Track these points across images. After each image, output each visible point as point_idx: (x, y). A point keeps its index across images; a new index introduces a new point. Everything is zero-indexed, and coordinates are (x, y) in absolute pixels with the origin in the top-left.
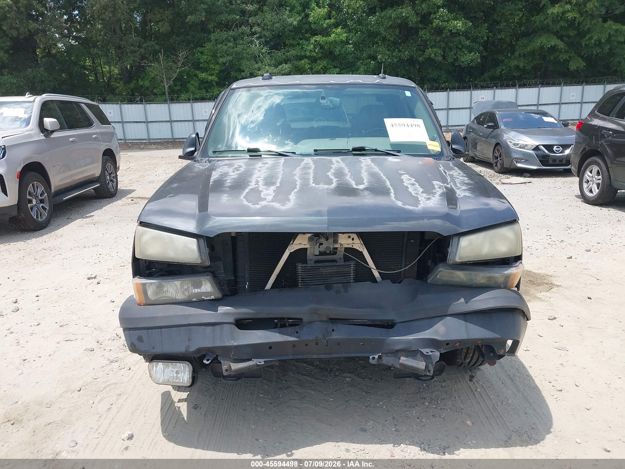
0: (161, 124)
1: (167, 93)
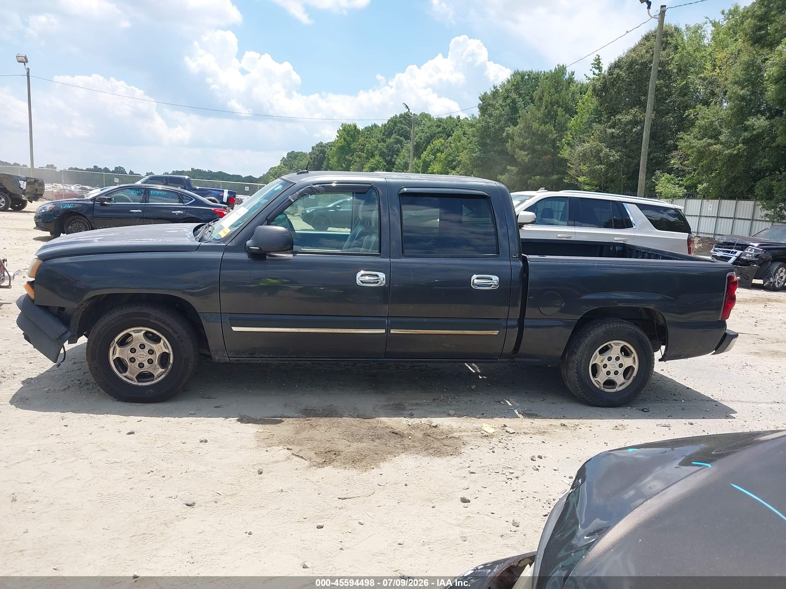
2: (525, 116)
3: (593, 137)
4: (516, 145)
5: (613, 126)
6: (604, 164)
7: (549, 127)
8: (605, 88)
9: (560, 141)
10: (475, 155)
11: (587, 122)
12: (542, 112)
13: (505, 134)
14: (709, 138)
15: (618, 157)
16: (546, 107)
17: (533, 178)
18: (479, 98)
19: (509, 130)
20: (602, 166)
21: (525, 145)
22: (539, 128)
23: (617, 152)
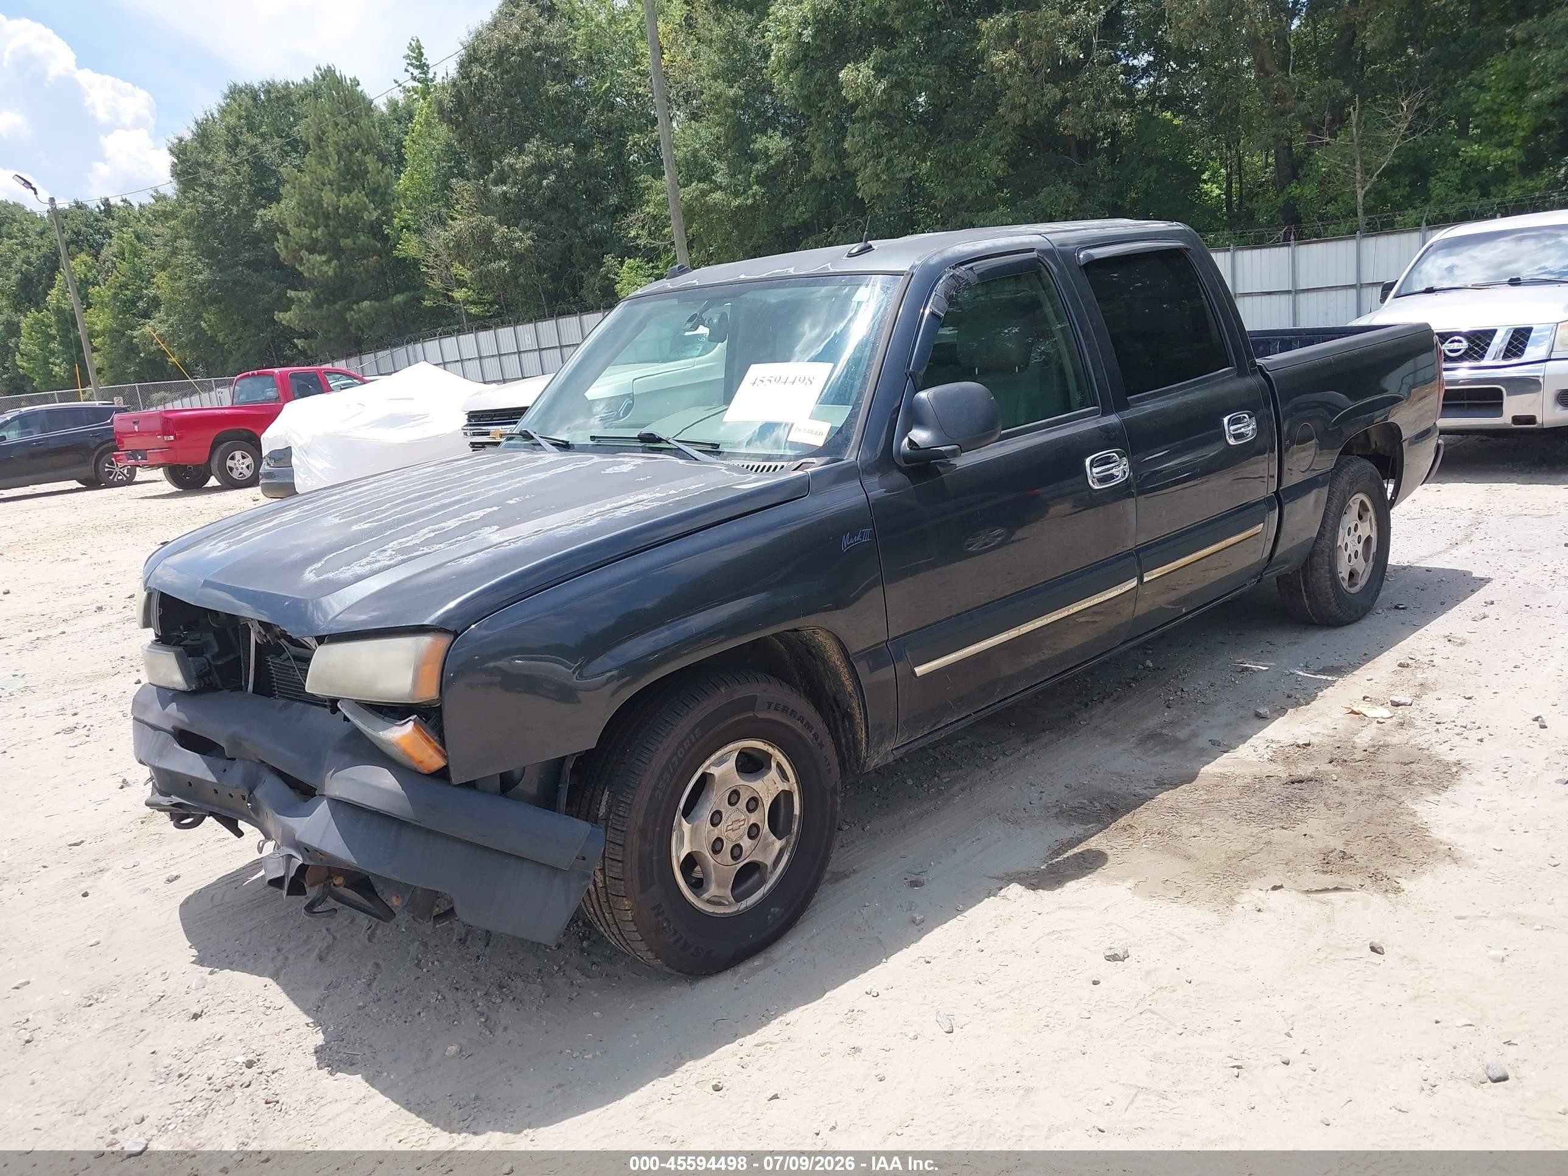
0: (1332, 294)
1: (1360, 211)
2: (297, 179)
3: (459, 206)
4: (297, 243)
5: (501, 180)
6: (505, 259)
7: (356, 197)
8: (460, 105)
9: (389, 222)
10: (201, 277)
11: (437, 177)
12: (334, 167)
13: (258, 225)
14: (699, 181)
15: (529, 242)
16: (340, 155)
17: (355, 307)
18: (170, 150)
19: (265, 215)
20: (503, 263)
21: (317, 240)
22: (339, 201)
23: (526, 230)
